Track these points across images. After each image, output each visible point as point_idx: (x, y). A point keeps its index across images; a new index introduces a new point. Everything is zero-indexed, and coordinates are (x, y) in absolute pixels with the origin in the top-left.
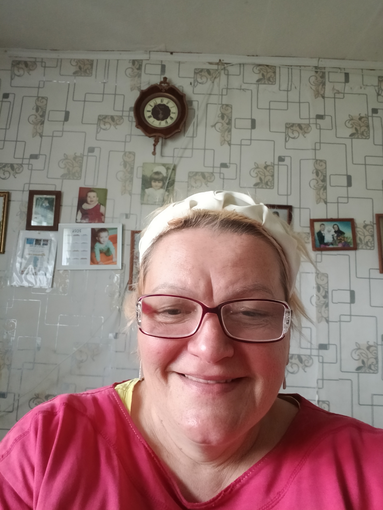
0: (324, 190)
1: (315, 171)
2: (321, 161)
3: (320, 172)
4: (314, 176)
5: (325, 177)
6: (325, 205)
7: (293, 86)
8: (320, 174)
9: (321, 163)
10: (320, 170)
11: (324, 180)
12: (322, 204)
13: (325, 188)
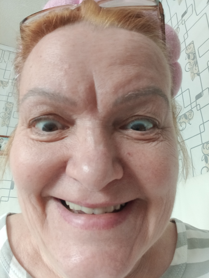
0: (8, 119)
1: (5, 108)
2: (11, 103)
3: (8, 109)
4: (4, 110)
5: (11, 112)
6: (7, 128)
7: (3, 61)
8: (8, 110)
9: (10, 104)
10: (8, 108)
11: (10, 114)
12: (5, 127)
13: (9, 118)
